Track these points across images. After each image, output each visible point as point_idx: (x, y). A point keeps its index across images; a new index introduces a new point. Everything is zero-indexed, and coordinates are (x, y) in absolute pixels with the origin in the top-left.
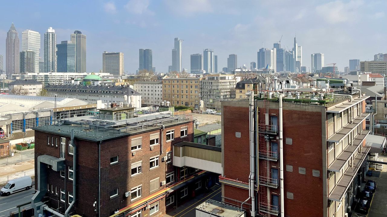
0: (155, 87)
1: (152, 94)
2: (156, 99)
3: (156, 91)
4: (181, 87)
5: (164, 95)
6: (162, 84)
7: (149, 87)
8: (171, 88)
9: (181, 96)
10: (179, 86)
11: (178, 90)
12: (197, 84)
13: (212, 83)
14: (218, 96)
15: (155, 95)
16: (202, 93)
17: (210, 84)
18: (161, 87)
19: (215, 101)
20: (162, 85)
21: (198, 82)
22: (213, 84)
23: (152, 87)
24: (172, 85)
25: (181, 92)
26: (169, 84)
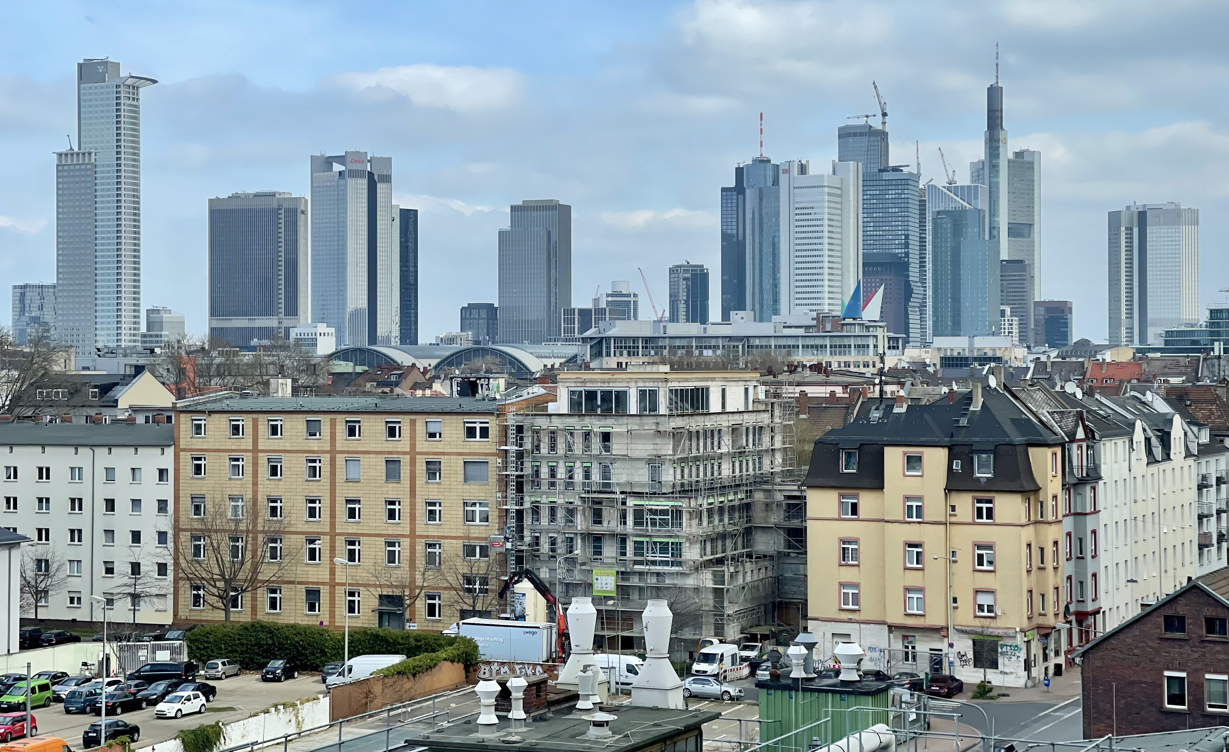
0: (101, 475)
1: (75, 534)
2: (110, 571)
3: (110, 505)
4: (340, 476)
5: (185, 537)
6: (170, 452)
7: (44, 473)
8: (255, 484)
9: (342, 548)
10: (324, 465)
11: (314, 494)
12: (477, 444)
13: (606, 437)
14: (664, 547)
15: (100, 537)
16: (528, 520)
17: (596, 444)
18: (162, 473)
19: (635, 581)
20: (167, 460)
21: (494, 431)
22: (617, 447)
23: (76, 472)
24: (263, 459)
25: (342, 511)
26: (233, 444)
